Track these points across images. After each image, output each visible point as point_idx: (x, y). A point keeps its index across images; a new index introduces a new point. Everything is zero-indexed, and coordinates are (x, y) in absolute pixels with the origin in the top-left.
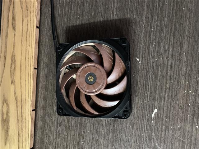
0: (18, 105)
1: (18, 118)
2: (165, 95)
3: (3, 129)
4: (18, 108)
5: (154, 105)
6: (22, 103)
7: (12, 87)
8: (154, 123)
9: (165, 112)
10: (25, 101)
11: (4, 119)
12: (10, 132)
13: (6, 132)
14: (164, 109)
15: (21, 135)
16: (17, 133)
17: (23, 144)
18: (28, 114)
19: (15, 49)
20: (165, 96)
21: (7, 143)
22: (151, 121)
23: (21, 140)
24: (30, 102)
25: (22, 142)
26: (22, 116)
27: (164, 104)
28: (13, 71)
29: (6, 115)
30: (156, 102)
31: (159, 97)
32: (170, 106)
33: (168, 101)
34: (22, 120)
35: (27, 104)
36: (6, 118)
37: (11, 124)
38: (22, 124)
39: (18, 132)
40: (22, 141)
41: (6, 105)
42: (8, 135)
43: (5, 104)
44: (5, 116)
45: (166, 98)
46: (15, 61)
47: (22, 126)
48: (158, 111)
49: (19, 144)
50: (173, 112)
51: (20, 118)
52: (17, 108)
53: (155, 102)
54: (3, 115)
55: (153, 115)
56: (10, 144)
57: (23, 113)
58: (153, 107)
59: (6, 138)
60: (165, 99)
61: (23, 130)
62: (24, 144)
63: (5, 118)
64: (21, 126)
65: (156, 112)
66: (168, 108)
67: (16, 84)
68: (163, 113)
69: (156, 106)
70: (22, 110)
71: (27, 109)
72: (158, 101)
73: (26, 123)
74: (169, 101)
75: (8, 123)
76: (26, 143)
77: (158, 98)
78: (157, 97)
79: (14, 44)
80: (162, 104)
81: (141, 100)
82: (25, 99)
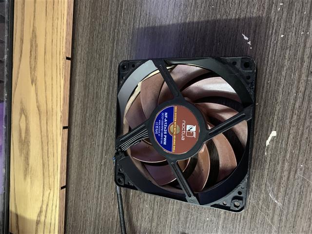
0: (42, 118)
1: (42, 138)
2: (295, 104)
3: (21, 155)
4: (42, 122)
5: (271, 124)
6: (47, 115)
7: (33, 88)
8: (269, 156)
9: (292, 137)
10: (52, 111)
12: (31, 160)
13: (25, 160)
14: (289, 132)
15: (46, 166)
16: (42, 162)
19: (36, 26)
20: (294, 107)
21: (28, 176)
22: (264, 152)
23: (46, 174)
24: (59, 114)
25: (49, 176)
26: (47, 136)
27: (291, 122)
28: (33, 62)
29: (25, 133)
30: (276, 117)
31: (281, 110)
32: (303, 127)
33: (299, 116)
34: (48, 143)
35: (54, 117)
36: (26, 138)
37: (31, 148)
38: (48, 149)
39: (43, 161)
40: (49, 174)
41: (25, 118)
42: (28, 165)
43: (23, 116)
44: (23, 135)
45: (297, 111)
46: (36, 46)
47: (48, 151)
48: (278, 135)
49: (44, 179)
50: (307, 138)
51: (45, 139)
52: (40, 123)
53: (273, 118)
54: (21, 133)
55: (268, 143)
56: (31, 178)
57: (49, 131)
58: (268, 127)
59: (26, 169)
60: (293, 112)
61: (50, 158)
62: (51, 179)
63: (23, 139)
64: (46, 151)
65: (274, 137)
66: (298, 129)
67: (38, 83)
68: (288, 138)
69: (275, 126)
70: (48, 127)
71: (54, 124)
72: (280, 116)
73: (53, 146)
74: (302, 116)
75: (28, 146)
76: (54, 178)
77: (279, 110)
78: (277, 109)
79: (34, 17)
80: (288, 121)
82: (52, 109)
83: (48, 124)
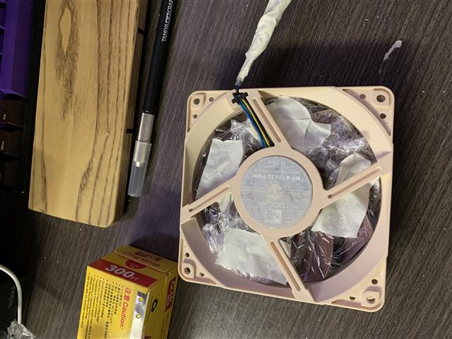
0: (102, 12)
1: (99, 47)
3: (59, 78)
4: (102, 21)
5: (397, 30)
6: (112, 8)
9: (421, 51)
11: (62, 52)
12: (77, 87)
13: (66, 86)
14: (420, 43)
15: (104, 92)
16: (96, 86)
17: (110, 116)
18: (127, 36)
20: (435, 9)
21: (69, 111)
22: (378, 69)
23: (104, 106)
24: (135, 6)
25: (108, 111)
26: (110, 43)
29: (70, 40)
30: (407, 21)
31: (417, 11)
34: (110, 54)
35: (125, 10)
36: (69, 48)
37: (78, 64)
38: (110, 64)
39: (99, 85)
40: (108, 106)
41: (70, 15)
42: (72, 93)
43: (67, 11)
44: (65, 44)
47: (109, 68)
48: (403, 45)
49: (98, 114)
51: (105, 48)
52: (99, 21)
53: (403, 22)
54: (61, 42)
56: (75, 114)
57: (113, 35)
59: (67, 100)
60: (432, 16)
61: (112, 79)
62: (112, 115)
64: (106, 70)
65: (398, 48)
66: (432, 40)
68: (416, 52)
69: (402, 33)
70: (113, 28)
71: (124, 23)
73: (119, 60)
75: (74, 61)
76: (117, 113)
77: (414, 11)
80: (421, 28)
81: (369, 13)
83: (114, 22)
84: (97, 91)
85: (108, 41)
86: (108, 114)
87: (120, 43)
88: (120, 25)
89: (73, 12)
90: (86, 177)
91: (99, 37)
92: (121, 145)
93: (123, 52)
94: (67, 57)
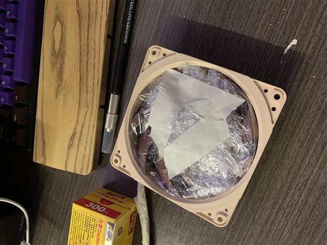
0: (82, 24)
1: (80, 48)
2: (323, 13)
3: (53, 70)
4: (82, 30)
5: (293, 32)
6: (89, 20)
9: (311, 48)
10: (96, 16)
11: (55, 52)
13: (58, 76)
14: (310, 41)
15: (84, 80)
17: (88, 96)
18: (100, 40)
20: (321, 16)
21: (60, 93)
22: (280, 61)
23: (84, 89)
24: (105, 19)
25: (87, 93)
26: (88, 45)
29: (60, 44)
30: (300, 25)
31: (308, 17)
33: (324, 26)
34: (88, 53)
35: (98, 22)
36: (60, 49)
37: (66, 60)
38: (88, 60)
39: (80, 74)
40: (87, 90)
41: (60, 26)
42: (62, 80)
43: (58, 24)
44: (57, 46)
45: (323, 21)
47: (87, 63)
48: (298, 43)
49: (80, 95)
51: (84, 49)
52: (80, 30)
53: (298, 26)
54: (54, 45)
56: (64, 95)
57: (90, 40)
59: (59, 86)
60: (319, 21)
61: (89, 71)
62: (90, 95)
63: (57, 51)
64: (85, 64)
65: (294, 45)
66: (320, 39)
68: (308, 48)
69: (297, 34)
70: (90, 34)
71: (98, 31)
72: (305, 24)
73: (95, 57)
75: (63, 58)
76: (94, 94)
77: (305, 18)
80: (311, 30)
81: (272, 20)
82: (96, 13)
83: (90, 31)
84: (79, 79)
85: (86, 44)
86: (87, 95)
87: (95, 45)
88: (95, 33)
89: (62, 24)
90: (72, 140)
91: (80, 41)
92: (96, 117)
93: (97, 51)
94: (59, 56)
